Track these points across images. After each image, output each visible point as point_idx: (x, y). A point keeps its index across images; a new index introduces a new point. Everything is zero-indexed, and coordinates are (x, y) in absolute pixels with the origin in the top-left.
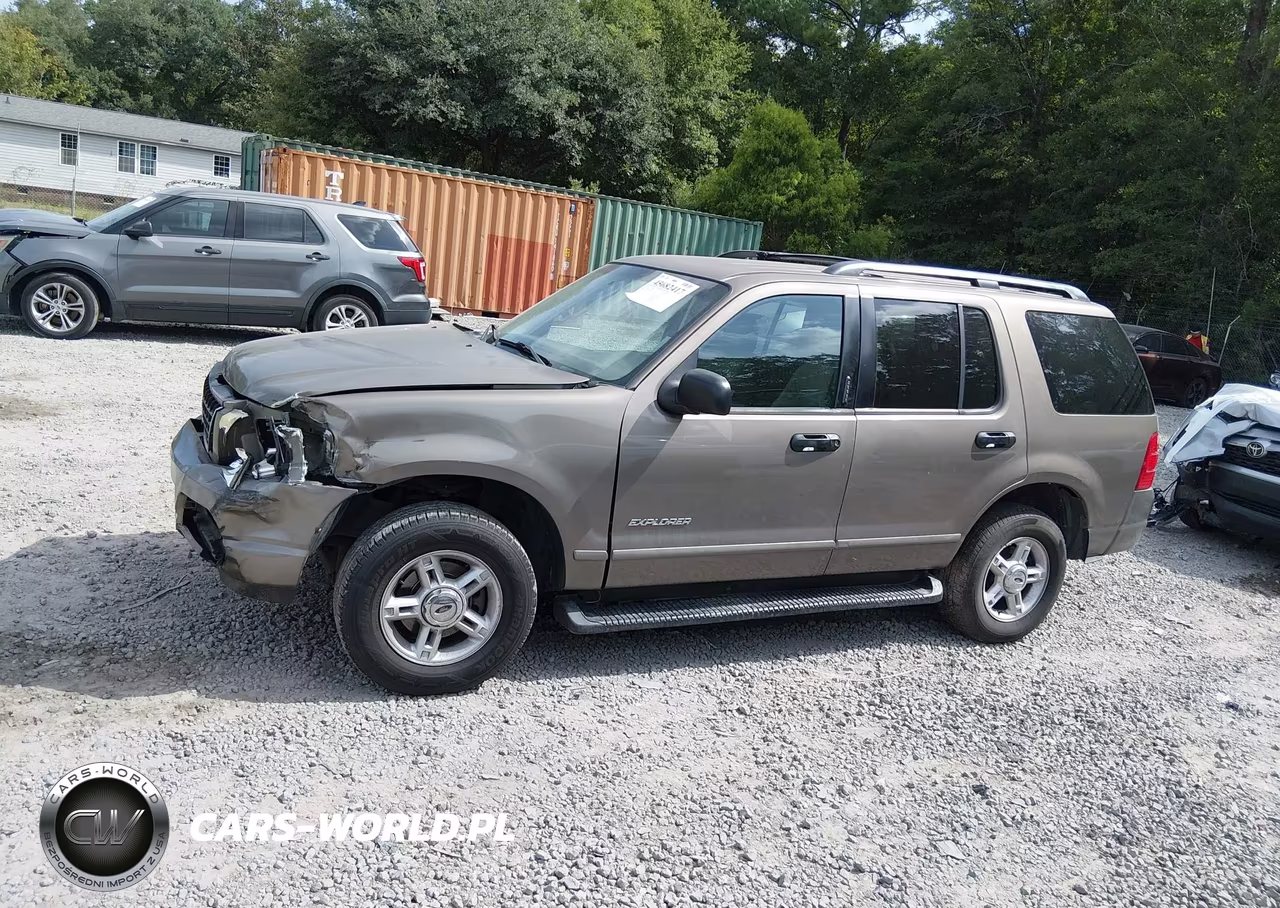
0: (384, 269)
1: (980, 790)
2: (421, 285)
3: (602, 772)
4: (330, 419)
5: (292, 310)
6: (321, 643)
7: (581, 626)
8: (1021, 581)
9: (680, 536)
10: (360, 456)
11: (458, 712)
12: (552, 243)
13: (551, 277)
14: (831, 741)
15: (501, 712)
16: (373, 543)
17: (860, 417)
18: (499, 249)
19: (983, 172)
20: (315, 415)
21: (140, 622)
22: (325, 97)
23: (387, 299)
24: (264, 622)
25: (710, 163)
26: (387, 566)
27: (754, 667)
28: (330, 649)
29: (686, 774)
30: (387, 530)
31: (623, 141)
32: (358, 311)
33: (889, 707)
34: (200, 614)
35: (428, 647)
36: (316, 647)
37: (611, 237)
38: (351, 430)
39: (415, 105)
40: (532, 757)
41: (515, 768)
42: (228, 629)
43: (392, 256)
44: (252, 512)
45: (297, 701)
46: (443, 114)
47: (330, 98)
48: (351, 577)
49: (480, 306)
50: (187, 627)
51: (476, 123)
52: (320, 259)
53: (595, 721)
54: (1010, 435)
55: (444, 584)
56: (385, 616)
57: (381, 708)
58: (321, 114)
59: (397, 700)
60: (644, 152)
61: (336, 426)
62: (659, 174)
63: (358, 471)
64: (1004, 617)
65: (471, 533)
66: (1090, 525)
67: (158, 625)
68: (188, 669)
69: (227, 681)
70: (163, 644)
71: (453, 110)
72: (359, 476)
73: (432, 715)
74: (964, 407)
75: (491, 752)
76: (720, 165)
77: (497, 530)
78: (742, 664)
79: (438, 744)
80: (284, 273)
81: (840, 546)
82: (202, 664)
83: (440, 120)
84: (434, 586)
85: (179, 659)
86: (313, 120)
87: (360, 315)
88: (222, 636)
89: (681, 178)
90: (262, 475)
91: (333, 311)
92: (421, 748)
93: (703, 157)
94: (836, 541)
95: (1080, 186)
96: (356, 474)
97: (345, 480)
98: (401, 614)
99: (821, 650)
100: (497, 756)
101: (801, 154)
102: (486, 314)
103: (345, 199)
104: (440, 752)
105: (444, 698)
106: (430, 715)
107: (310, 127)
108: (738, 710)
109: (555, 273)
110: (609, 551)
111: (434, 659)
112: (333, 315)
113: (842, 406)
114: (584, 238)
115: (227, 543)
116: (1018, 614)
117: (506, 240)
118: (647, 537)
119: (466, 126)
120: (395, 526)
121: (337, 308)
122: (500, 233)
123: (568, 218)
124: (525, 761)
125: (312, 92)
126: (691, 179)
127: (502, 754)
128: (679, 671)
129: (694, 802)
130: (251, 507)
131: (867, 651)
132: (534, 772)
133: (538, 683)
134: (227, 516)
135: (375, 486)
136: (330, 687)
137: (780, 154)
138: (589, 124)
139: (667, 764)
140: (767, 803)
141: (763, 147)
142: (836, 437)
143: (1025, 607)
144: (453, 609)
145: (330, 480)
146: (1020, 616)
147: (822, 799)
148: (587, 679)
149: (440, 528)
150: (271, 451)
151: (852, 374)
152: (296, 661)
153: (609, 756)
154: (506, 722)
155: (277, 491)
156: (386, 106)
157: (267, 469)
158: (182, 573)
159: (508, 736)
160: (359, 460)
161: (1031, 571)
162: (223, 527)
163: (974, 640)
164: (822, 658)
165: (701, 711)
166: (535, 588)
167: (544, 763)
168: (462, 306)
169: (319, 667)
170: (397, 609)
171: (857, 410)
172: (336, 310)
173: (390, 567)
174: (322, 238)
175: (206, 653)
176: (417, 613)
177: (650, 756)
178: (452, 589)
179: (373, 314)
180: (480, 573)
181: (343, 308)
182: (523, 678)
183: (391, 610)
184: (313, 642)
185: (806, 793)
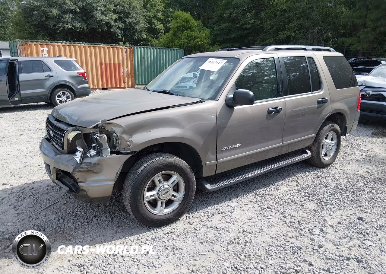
0: (73, 77)
1: (360, 219)
2: (86, 81)
3: (240, 242)
4: (115, 129)
5: (44, 96)
6: (114, 213)
7: (210, 189)
8: (331, 145)
9: (237, 151)
10: (129, 141)
11: (177, 230)
12: (121, 63)
13: (122, 74)
14: (304, 212)
15: (192, 226)
16: (138, 174)
17: (286, 99)
18: (104, 67)
19: (244, 26)
20: (109, 128)
21: (41, 219)
22: (33, 25)
23: (76, 87)
24: (89, 210)
25: (162, 33)
26: (145, 181)
27: (262, 191)
28: (118, 215)
29: (269, 236)
30: (142, 167)
31: (134, 28)
32: (67, 93)
33: (312, 196)
34: (62, 211)
35: (161, 208)
36: (113, 215)
37: (138, 59)
38: (124, 132)
39: (64, 24)
40: (213, 242)
41: (210, 248)
42: (76, 215)
43: (75, 73)
44: (89, 171)
45: (117, 239)
46: (74, 26)
47: (34, 26)
48: (132, 188)
49: (101, 87)
50: (60, 218)
51: (85, 28)
52: (50, 77)
53: (225, 223)
54: (326, 98)
55: (165, 184)
56: (146, 200)
57: (150, 235)
58: (32, 31)
59: (154, 230)
60: (141, 31)
61: (118, 131)
62: (146, 38)
63: (129, 147)
64: (326, 158)
65: (172, 163)
66: (347, 124)
67: (48, 219)
68: (69, 235)
69: (86, 237)
70: (55, 227)
71: (77, 24)
72: (129, 149)
73: (169, 233)
74: (312, 91)
75: (197, 243)
76: (165, 33)
77: (180, 160)
78: (257, 190)
79: (178, 244)
80: (39, 83)
81: (284, 144)
82: (73, 232)
83: (73, 28)
84: (161, 185)
85: (63, 232)
86: (29, 33)
87: (67, 94)
88: (75, 219)
89: (153, 38)
90: (91, 155)
91: (58, 94)
92: (173, 248)
93: (159, 31)
94: (283, 143)
95: (272, 27)
96: (128, 148)
97: (124, 152)
98: (151, 198)
99: (278, 180)
100: (201, 244)
101: (191, 26)
102: (103, 89)
103: (54, 55)
104: (180, 248)
105: (169, 226)
106: (168, 233)
107: (29, 36)
108: (267, 208)
109: (123, 72)
110: (217, 160)
111: (164, 212)
112: (58, 95)
113: (280, 96)
114: (131, 60)
115: (80, 184)
116: (330, 157)
117: (106, 64)
118: (228, 153)
119: (82, 29)
120: (145, 165)
121: (59, 93)
122: (103, 62)
123: (125, 54)
124: (211, 244)
125: (28, 24)
126: (157, 38)
127: (202, 243)
128: (240, 197)
129: (279, 247)
130: (89, 169)
131: (292, 178)
132: (217, 247)
133: (198, 212)
134: (79, 173)
135: (135, 152)
136: (126, 230)
137: (184, 27)
138: (122, 24)
139: (260, 234)
140: (302, 241)
141: (179, 25)
142: (281, 107)
143: (332, 154)
144: (169, 192)
145: (118, 153)
146: (331, 157)
147: (318, 235)
148: (213, 207)
149: (162, 163)
150: (94, 145)
151: (281, 85)
152: (108, 223)
153: (238, 235)
154: (196, 230)
155: (99, 160)
156: (54, 26)
157: (93, 152)
158: (48, 196)
159: (200, 235)
160: (128, 143)
161: (333, 142)
162: (78, 178)
163: (319, 167)
164: (280, 183)
165: (256, 210)
166: (195, 179)
167: (218, 243)
168: (95, 87)
169: (118, 223)
170: (149, 196)
171: (284, 97)
172: (59, 94)
173: (146, 181)
174: (50, 70)
175: (72, 227)
176: (156, 196)
177: (252, 232)
178: (167, 185)
179: (72, 93)
180: (176, 177)
181: (61, 92)
182: (192, 212)
183: (147, 197)
184: (111, 213)
185: (312, 234)
